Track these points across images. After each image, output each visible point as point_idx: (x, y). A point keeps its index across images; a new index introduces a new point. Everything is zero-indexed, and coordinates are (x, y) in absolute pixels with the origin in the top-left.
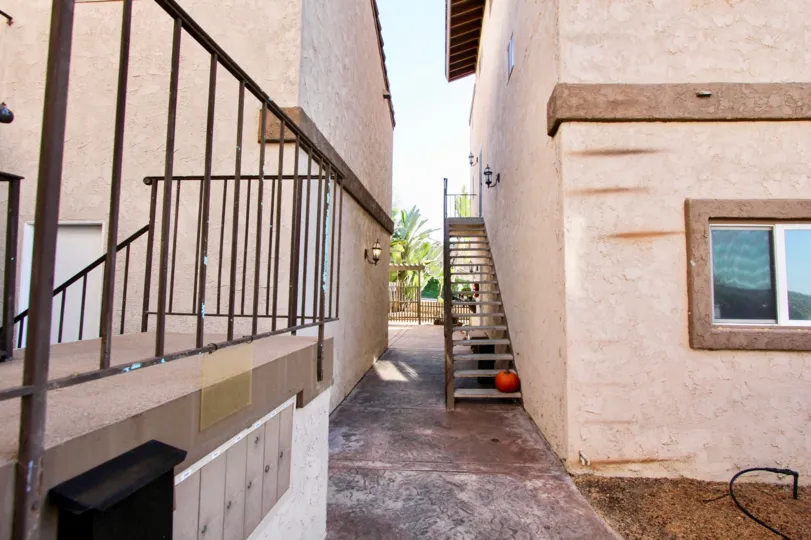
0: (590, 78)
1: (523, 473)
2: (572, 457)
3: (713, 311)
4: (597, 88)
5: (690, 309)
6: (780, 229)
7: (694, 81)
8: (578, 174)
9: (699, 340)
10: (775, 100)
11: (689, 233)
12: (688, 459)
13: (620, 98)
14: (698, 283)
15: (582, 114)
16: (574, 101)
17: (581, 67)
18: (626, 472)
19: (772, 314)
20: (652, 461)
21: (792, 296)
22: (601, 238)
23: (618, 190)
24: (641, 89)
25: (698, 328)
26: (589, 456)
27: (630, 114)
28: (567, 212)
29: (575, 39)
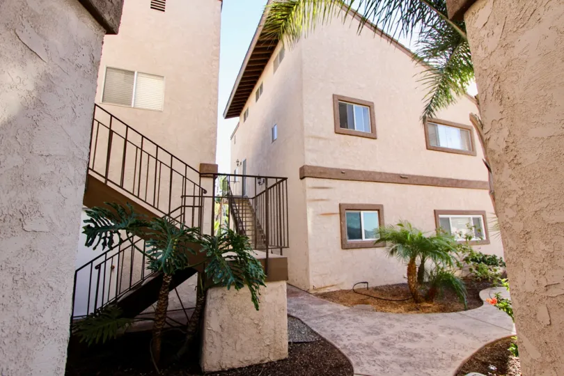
0: (314, 164)
1: (297, 296)
2: (311, 288)
3: (347, 237)
4: (317, 167)
5: (342, 237)
6: (362, 212)
7: (341, 168)
8: (311, 194)
9: (344, 246)
10: (360, 175)
11: (340, 214)
12: (342, 284)
13: (322, 171)
14: (343, 229)
15: (311, 175)
16: (310, 171)
17: (311, 160)
18: (326, 291)
19: (361, 238)
20: (333, 286)
21: (365, 231)
22: (317, 215)
23: (322, 200)
24: (328, 169)
25: (344, 243)
26: (316, 287)
27: (322, 176)
28: (308, 207)
29: (309, 150)
